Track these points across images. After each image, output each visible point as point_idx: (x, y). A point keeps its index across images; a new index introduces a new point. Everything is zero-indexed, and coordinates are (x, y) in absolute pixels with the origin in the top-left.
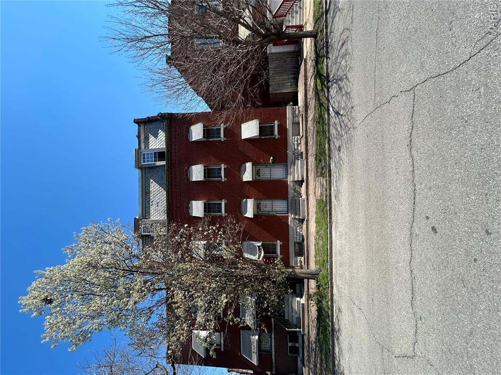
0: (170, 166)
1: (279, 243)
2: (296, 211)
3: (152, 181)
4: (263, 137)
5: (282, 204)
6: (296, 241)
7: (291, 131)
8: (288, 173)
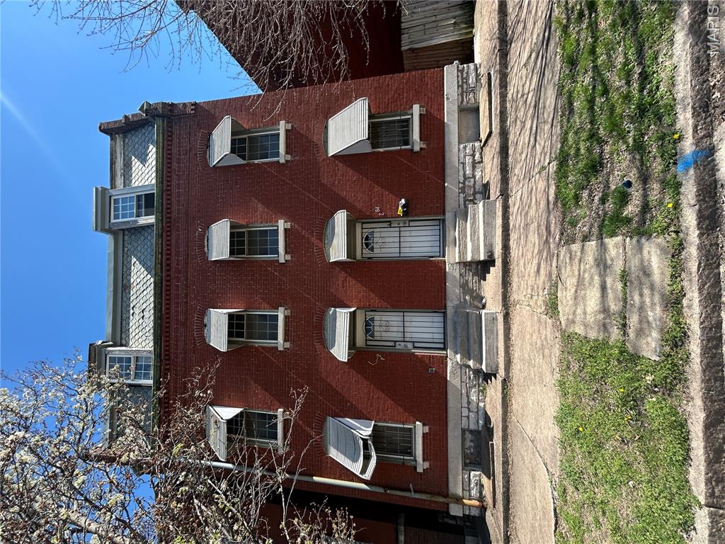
0: (166, 227)
1: (420, 429)
2: (470, 347)
3: (134, 260)
4: (381, 150)
5: (430, 324)
6: (467, 427)
7: (457, 131)
8: (447, 242)
